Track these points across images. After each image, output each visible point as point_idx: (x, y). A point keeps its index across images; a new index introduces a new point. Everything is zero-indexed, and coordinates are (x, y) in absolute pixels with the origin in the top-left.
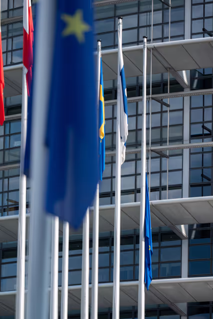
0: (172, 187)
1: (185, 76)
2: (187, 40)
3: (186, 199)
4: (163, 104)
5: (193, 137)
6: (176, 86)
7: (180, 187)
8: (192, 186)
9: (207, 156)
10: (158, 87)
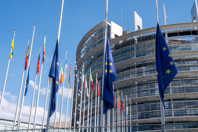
0: (135, 119)
1: (136, 103)
2: (137, 98)
3: (137, 120)
4: (133, 107)
5: (138, 111)
6: (135, 104)
7: (136, 118)
8: (138, 118)
9: (140, 114)
10: (133, 104)
